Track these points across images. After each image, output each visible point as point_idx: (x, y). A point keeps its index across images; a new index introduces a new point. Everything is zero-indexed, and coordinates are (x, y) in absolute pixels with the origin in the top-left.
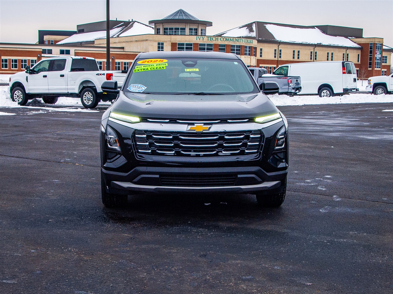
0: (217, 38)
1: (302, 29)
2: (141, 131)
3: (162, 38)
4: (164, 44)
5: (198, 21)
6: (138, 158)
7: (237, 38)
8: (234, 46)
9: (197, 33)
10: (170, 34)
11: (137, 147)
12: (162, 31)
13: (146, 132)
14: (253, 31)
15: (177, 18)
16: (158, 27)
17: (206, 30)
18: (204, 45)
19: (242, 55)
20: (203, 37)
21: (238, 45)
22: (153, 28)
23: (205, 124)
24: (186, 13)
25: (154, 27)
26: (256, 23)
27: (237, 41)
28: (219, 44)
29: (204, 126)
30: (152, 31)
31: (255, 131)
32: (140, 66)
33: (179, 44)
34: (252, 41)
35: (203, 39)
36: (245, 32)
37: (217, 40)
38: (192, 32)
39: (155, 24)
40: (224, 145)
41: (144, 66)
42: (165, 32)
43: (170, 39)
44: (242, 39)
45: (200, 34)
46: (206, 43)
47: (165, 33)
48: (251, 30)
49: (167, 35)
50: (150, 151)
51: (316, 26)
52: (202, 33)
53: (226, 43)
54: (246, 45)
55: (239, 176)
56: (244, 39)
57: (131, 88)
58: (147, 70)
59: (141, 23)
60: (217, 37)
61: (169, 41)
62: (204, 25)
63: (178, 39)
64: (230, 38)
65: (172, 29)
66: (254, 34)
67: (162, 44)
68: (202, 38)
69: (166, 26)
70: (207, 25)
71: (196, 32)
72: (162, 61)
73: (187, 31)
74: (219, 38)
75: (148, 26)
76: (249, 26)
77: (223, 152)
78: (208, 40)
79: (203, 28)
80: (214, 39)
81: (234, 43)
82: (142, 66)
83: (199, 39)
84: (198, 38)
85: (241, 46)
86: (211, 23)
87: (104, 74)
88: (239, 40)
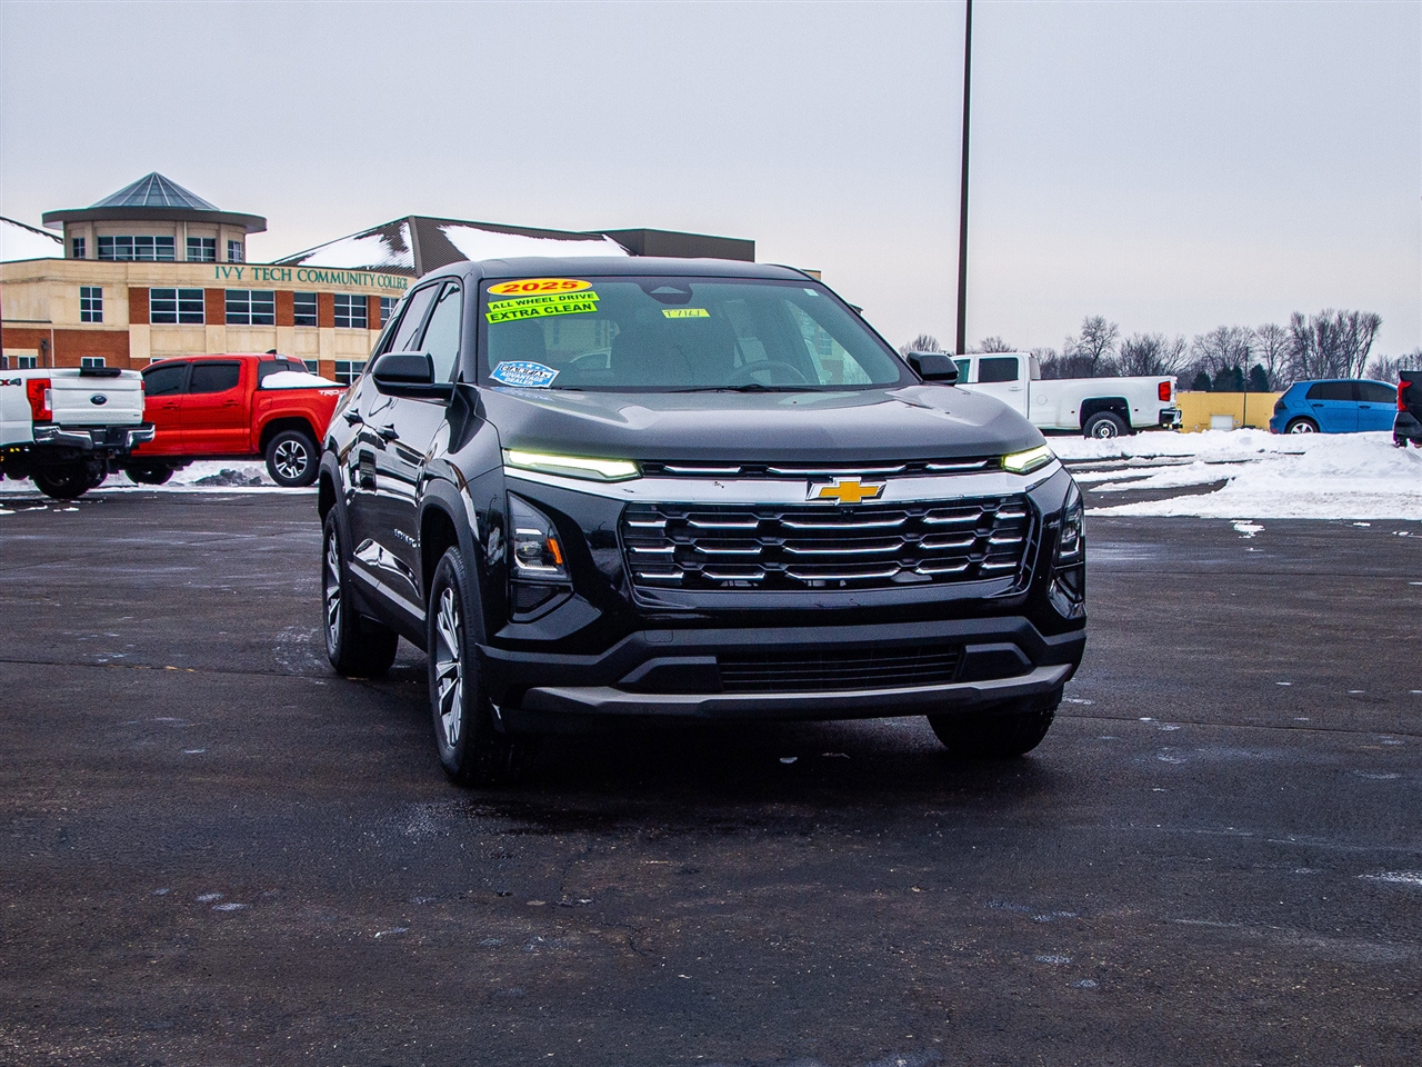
0: (286, 271)
1: (564, 242)
2: (647, 506)
3: (94, 271)
4: (105, 293)
5: (218, 212)
6: (641, 602)
7: (353, 273)
8: (345, 299)
9: (214, 255)
10: (119, 260)
11: (634, 563)
12: (90, 248)
13: (663, 509)
14: (404, 249)
15: (143, 202)
16: (77, 235)
17: (244, 244)
18: (244, 295)
19: (374, 328)
20: (240, 267)
21: (358, 293)
22: (55, 238)
23: (865, 477)
24: (173, 185)
25: (61, 234)
26: (413, 221)
27: (356, 281)
28: (295, 290)
29: (864, 485)
30: (58, 251)
31: (1009, 498)
32: (505, 303)
33: (156, 293)
34: (403, 282)
35: (239, 273)
36: (376, 252)
37: (286, 278)
38: (195, 252)
39: (66, 223)
40: (923, 545)
41: (518, 300)
42: (100, 251)
43: (122, 277)
44: (372, 274)
45: (225, 258)
46: (250, 289)
47: (103, 256)
48: (398, 246)
49: (110, 259)
50: (680, 576)
51: (606, 233)
52: (231, 255)
53: (319, 288)
54: (385, 295)
55: (970, 649)
56: (377, 275)
57: (504, 374)
58: (536, 315)
59: (11, 221)
60: (286, 269)
61: (120, 282)
62: (240, 229)
63: (153, 274)
64: (329, 271)
65: (128, 240)
66: (407, 259)
67: (98, 292)
68: (234, 272)
69: (105, 232)
70: (249, 227)
71: (213, 253)
72: (574, 286)
73: (181, 249)
74: (294, 270)
75: (37, 231)
76: (390, 233)
77: (919, 570)
78: (257, 278)
79: (235, 240)
80: (277, 274)
81: (346, 289)
82: (512, 302)
83: (227, 276)
84: (221, 270)
85: (369, 296)
86: (264, 220)
87: (17, 382)
88: (363, 278)
